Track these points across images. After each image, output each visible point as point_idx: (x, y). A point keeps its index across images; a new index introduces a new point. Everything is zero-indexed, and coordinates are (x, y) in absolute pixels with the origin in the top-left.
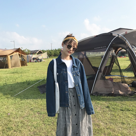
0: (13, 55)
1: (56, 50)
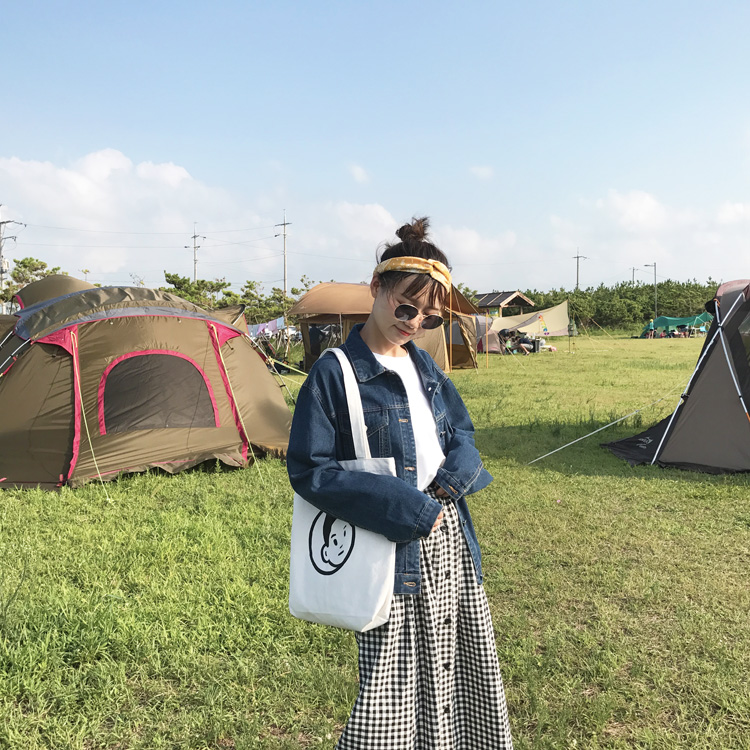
1: (604, 294)
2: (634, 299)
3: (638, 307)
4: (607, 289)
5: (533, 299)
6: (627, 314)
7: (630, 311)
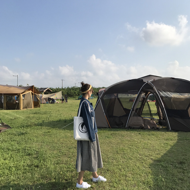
0: (25, 94)
1: (69, 89)
2: (76, 90)
3: (77, 92)
4: (69, 88)
5: (52, 90)
6: (74, 94)
7: (75, 93)
